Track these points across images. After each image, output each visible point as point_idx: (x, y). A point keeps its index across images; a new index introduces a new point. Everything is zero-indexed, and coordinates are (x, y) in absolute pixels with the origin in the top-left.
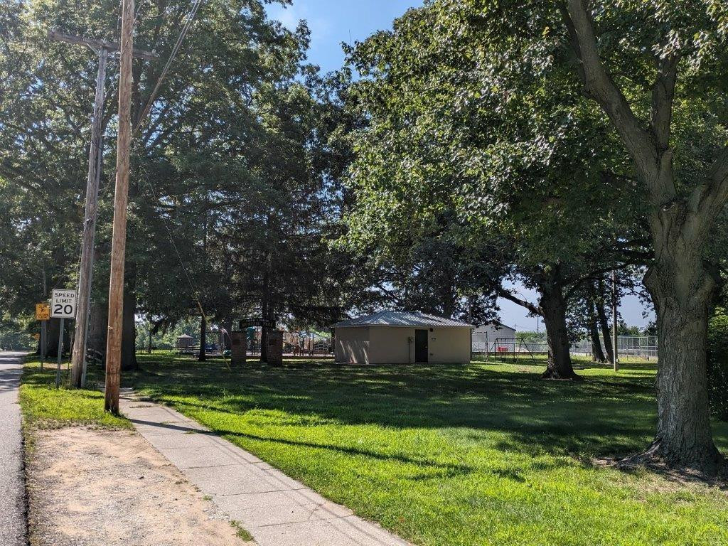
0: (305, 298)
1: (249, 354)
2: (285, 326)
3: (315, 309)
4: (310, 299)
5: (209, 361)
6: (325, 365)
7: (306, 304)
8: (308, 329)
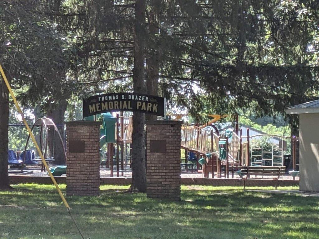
0: (228, 48)
1: (104, 173)
2: (185, 112)
3: (251, 71)
4: (242, 48)
5: (16, 189)
6: (276, 198)
7: (231, 60)
8: (236, 117)
